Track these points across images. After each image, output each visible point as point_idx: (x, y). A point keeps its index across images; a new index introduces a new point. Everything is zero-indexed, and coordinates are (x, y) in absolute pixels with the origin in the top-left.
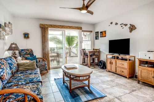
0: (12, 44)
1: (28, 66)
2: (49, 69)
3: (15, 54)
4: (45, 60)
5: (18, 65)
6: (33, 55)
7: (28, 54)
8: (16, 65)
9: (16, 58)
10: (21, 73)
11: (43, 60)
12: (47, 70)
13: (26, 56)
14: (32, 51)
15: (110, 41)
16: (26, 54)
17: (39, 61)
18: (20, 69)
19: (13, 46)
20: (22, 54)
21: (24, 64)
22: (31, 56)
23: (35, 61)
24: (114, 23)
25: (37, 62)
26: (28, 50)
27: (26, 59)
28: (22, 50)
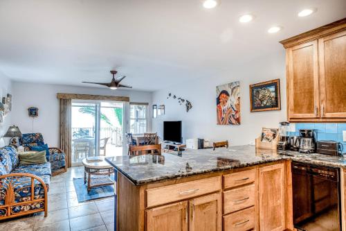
0: (11, 128)
1: (35, 158)
2: (70, 166)
3: (14, 141)
4: (63, 151)
5: (19, 156)
6: (43, 143)
7: (34, 141)
8: (16, 157)
9: (16, 147)
10: (23, 168)
11: (60, 152)
12: (64, 167)
13: (31, 145)
14: (41, 136)
15: (165, 123)
16: (32, 141)
17: (53, 153)
18: (23, 162)
19: (13, 130)
20: (25, 141)
21: (28, 156)
22: (38, 145)
23: (45, 152)
24: (172, 95)
25: (48, 154)
26: (34, 135)
27: (31, 149)
28: (25, 135)
